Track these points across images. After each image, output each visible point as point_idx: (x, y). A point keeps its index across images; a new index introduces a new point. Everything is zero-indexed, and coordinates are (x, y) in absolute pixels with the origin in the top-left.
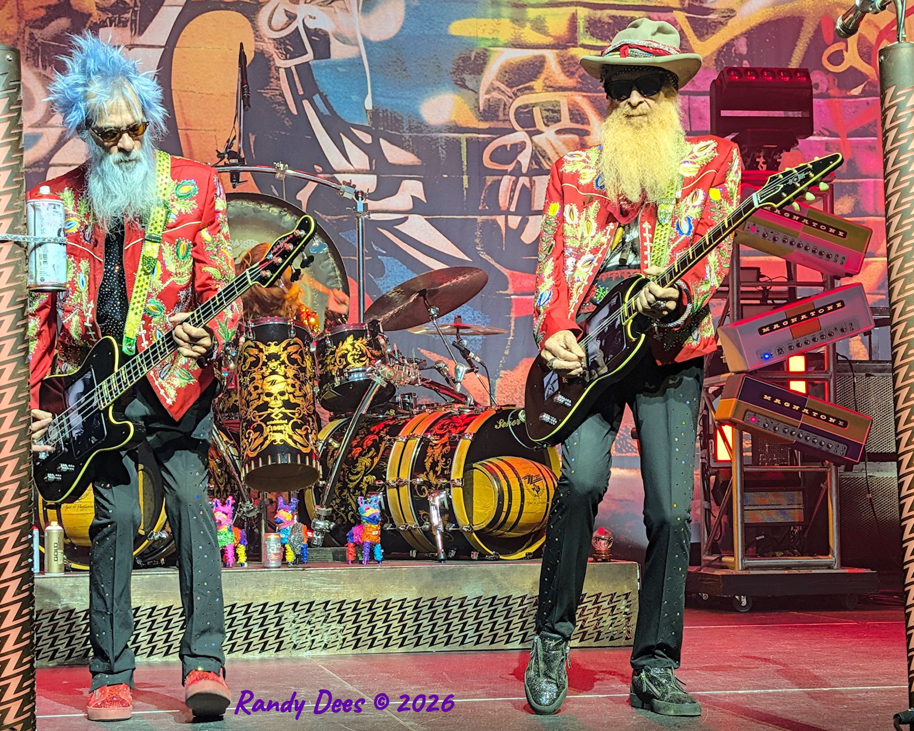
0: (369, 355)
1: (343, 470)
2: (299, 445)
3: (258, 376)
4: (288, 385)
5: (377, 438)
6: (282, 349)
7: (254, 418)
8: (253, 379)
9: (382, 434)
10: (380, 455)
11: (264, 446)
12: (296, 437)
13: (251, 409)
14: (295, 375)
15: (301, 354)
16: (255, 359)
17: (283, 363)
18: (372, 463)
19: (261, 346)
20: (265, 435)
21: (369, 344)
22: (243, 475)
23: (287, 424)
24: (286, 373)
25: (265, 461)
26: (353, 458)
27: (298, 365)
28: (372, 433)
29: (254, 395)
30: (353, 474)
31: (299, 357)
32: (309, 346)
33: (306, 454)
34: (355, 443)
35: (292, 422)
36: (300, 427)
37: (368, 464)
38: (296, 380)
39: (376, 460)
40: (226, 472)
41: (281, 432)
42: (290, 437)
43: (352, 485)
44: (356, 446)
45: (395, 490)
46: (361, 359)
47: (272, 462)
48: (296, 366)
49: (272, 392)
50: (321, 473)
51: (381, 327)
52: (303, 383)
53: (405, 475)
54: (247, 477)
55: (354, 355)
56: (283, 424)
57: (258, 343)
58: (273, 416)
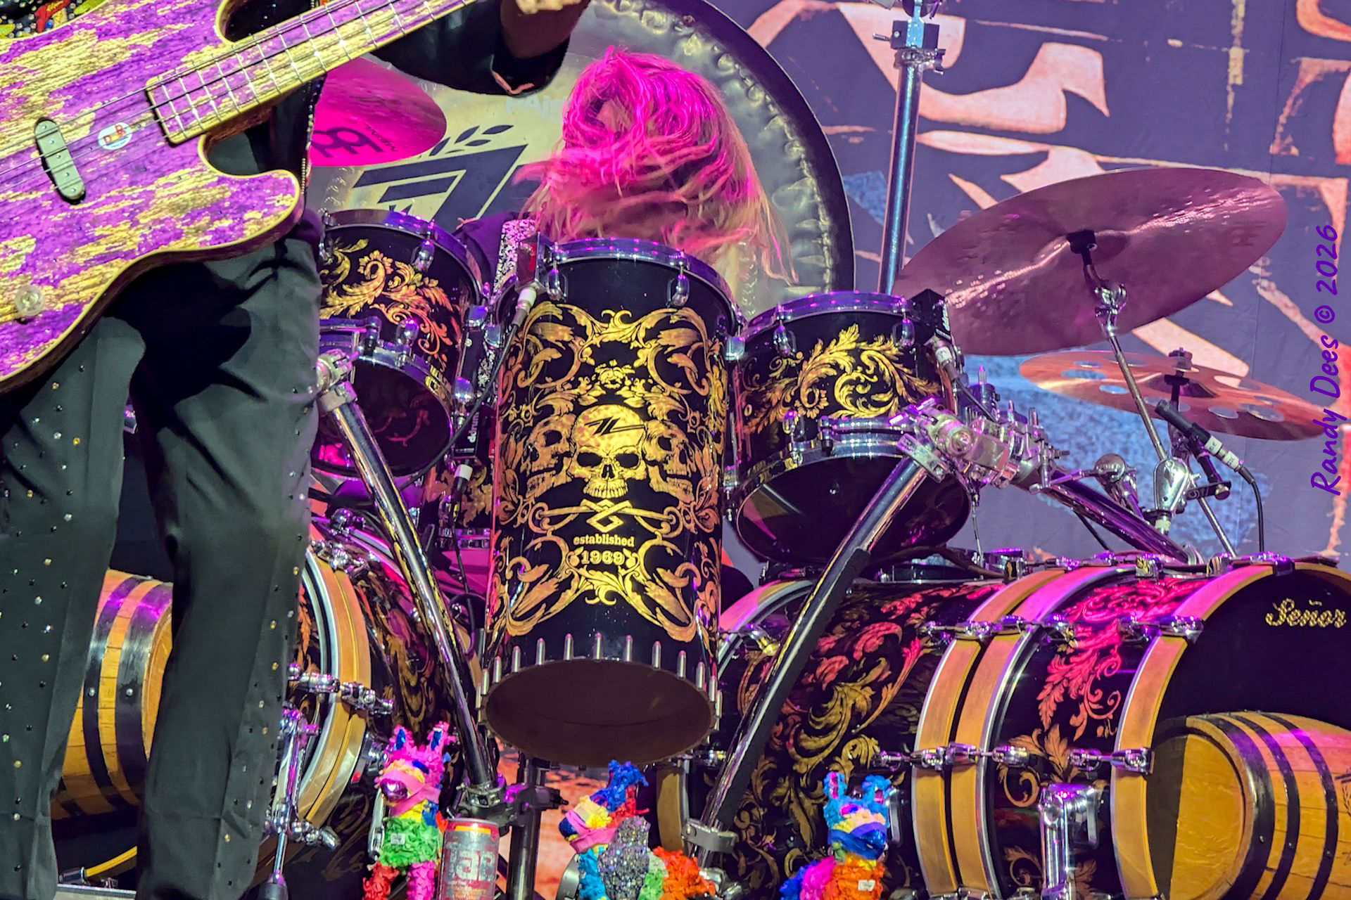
0: (901, 390)
1: (783, 718)
2: (660, 617)
3: (560, 402)
4: (649, 438)
5: (897, 629)
6: (642, 334)
7: (538, 523)
8: (549, 410)
9: (915, 619)
10: (901, 678)
11: (557, 607)
12: (654, 591)
13: (531, 497)
14: (673, 416)
15: (698, 357)
16: (557, 355)
17: (642, 373)
18: (876, 698)
19: (583, 319)
20: (563, 575)
21: (904, 358)
22: (483, 688)
23: (635, 550)
24: (646, 404)
25: (555, 650)
26: (817, 685)
27: (687, 385)
28: (885, 618)
29: (545, 458)
30: (813, 733)
31: (691, 364)
32: (722, 339)
33: (681, 645)
34: (827, 644)
35: (648, 545)
36: (671, 563)
37: (863, 704)
38: (675, 428)
39: (889, 693)
40: (431, 681)
41: (613, 569)
42: (640, 588)
43: (804, 766)
44: (830, 654)
45: (938, 781)
46: (875, 398)
47: (576, 652)
48: (677, 390)
49: (601, 453)
50: (718, 713)
51: (945, 313)
52: (695, 440)
53: (975, 736)
54: (496, 697)
55: (857, 382)
56: (619, 548)
57: (575, 310)
58: (593, 522)
